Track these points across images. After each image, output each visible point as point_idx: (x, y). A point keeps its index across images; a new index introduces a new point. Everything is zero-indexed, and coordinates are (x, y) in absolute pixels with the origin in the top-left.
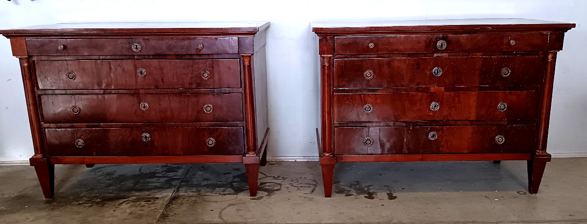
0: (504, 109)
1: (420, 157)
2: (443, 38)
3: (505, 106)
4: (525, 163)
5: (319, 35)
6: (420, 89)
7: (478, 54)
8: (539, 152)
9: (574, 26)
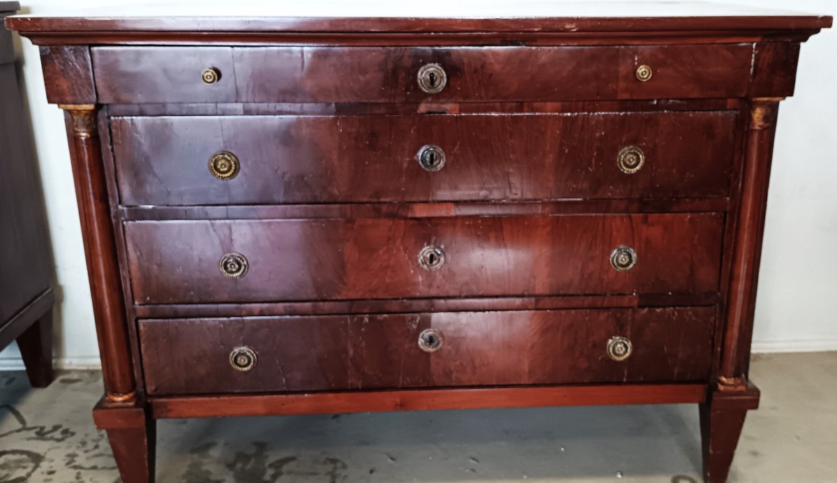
0: (628, 265)
1: (398, 400)
2: (439, 58)
3: (630, 256)
4: (692, 411)
5: (35, 40)
6: (384, 208)
7: (549, 105)
8: (727, 382)
9: (827, 22)
